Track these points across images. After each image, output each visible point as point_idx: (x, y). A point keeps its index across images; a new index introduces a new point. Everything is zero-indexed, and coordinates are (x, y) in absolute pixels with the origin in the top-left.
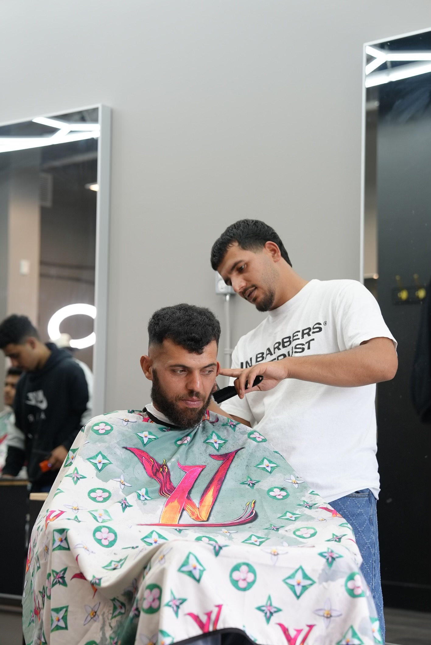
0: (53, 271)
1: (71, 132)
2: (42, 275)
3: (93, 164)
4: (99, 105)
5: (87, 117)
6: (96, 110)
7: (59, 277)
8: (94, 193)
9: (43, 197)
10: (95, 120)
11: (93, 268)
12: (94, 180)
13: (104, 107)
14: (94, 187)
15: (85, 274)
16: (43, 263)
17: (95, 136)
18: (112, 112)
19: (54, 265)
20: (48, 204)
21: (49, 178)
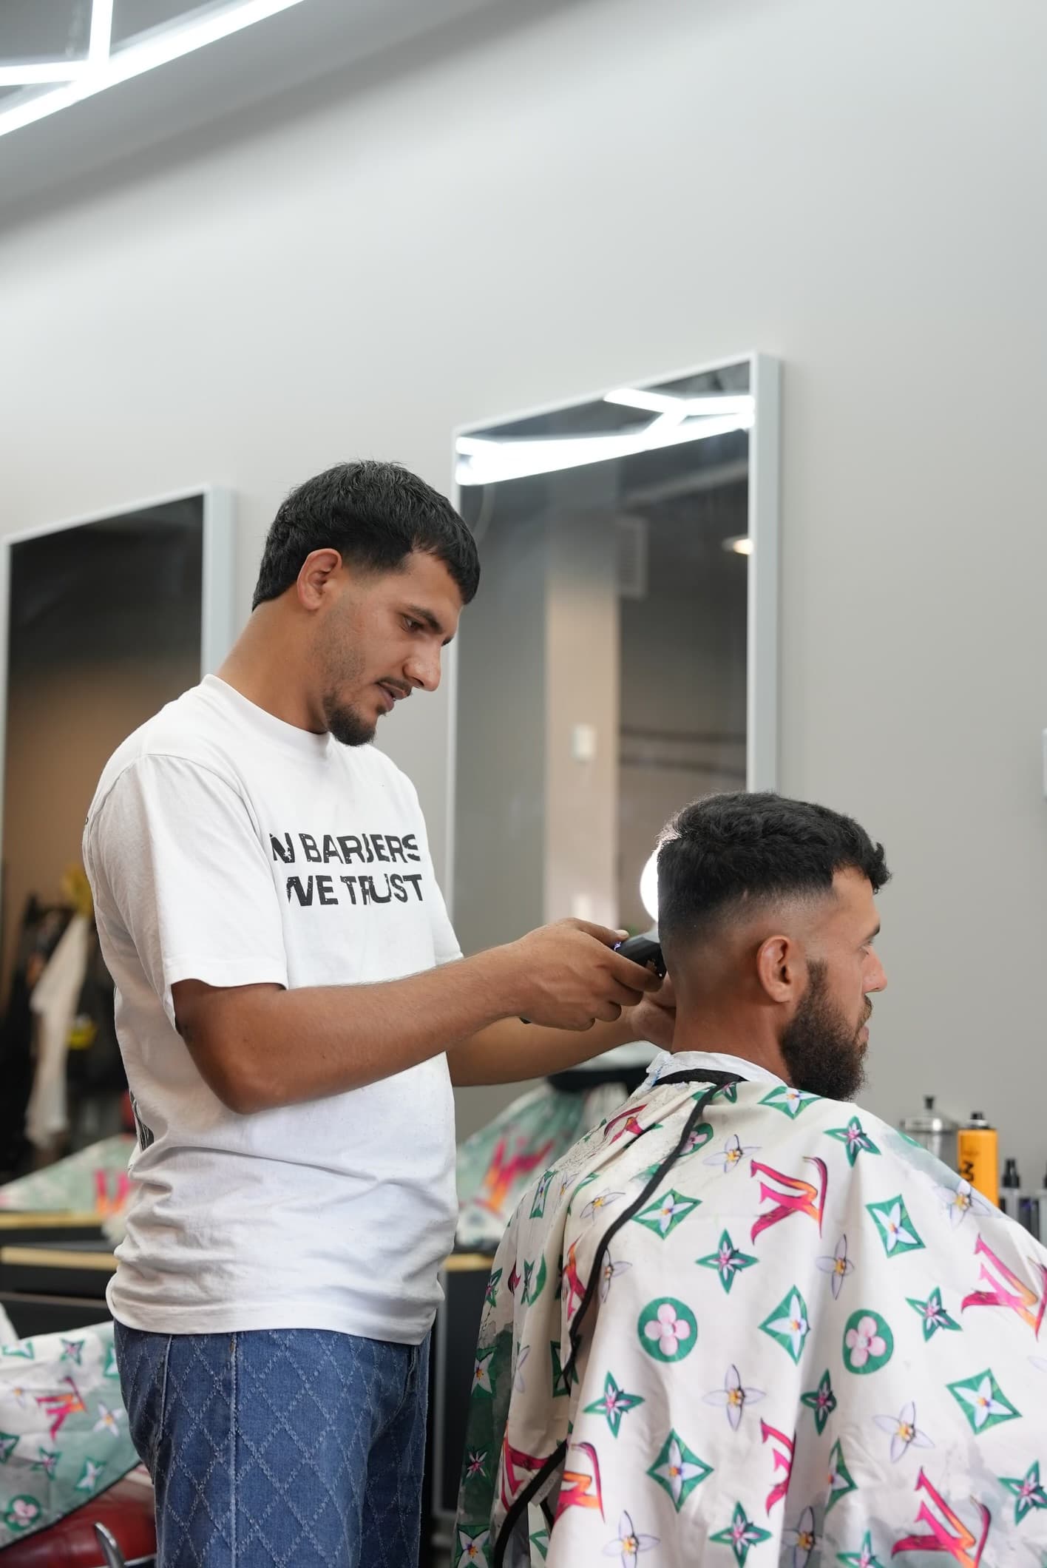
0: (649, 749)
1: (689, 418)
2: (626, 761)
3: (739, 490)
4: (750, 355)
5: (726, 381)
6: (743, 368)
7: (666, 764)
8: (744, 558)
9: (624, 575)
10: (744, 388)
11: (741, 739)
12: (742, 531)
13: (762, 358)
14: (744, 546)
15: (723, 755)
16: (626, 731)
17: (744, 426)
18: (782, 369)
19: (651, 734)
20: (638, 589)
21: (638, 527)
